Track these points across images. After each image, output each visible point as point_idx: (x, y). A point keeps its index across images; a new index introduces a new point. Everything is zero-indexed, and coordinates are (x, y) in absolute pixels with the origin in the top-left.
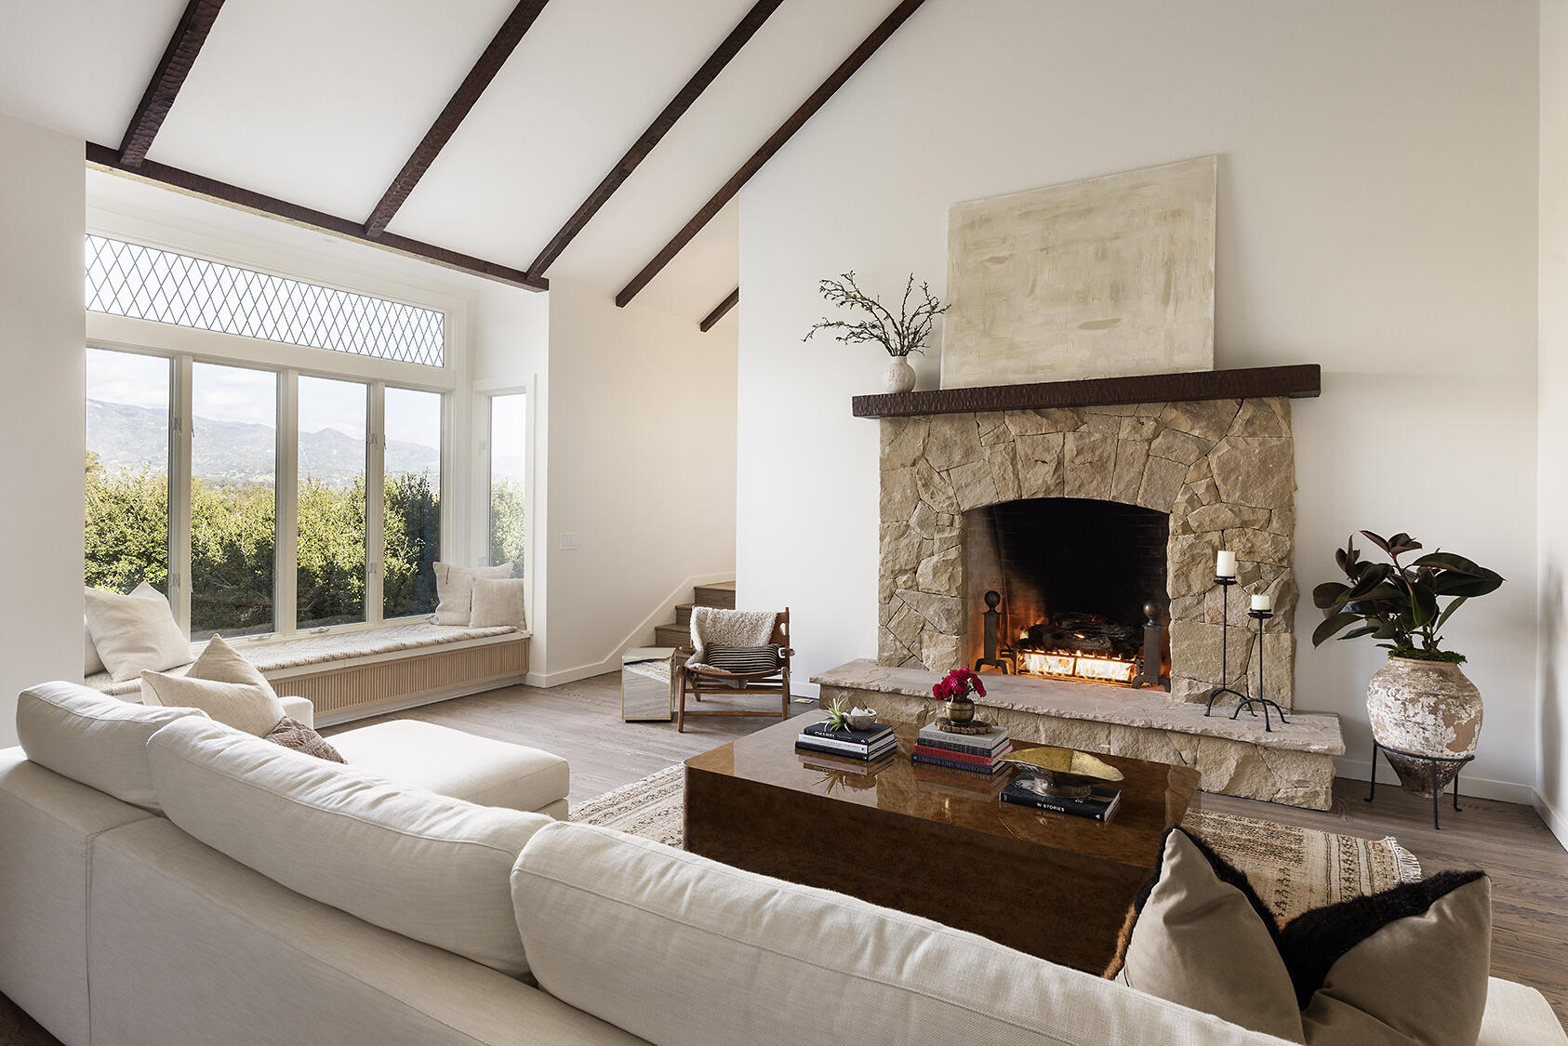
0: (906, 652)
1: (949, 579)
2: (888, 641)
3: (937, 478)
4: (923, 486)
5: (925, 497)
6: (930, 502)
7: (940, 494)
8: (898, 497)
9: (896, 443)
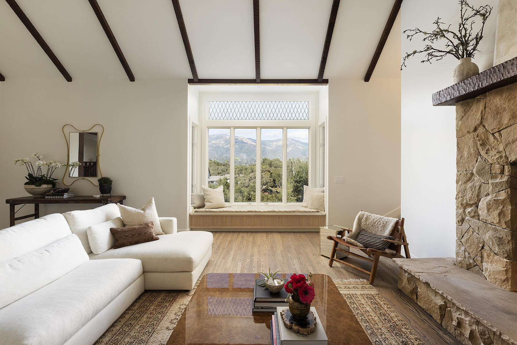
0: (471, 261)
1: (499, 214)
2: (461, 251)
3: (491, 138)
4: (481, 145)
5: (483, 153)
6: (486, 156)
7: (493, 149)
8: (465, 154)
9: (465, 118)
